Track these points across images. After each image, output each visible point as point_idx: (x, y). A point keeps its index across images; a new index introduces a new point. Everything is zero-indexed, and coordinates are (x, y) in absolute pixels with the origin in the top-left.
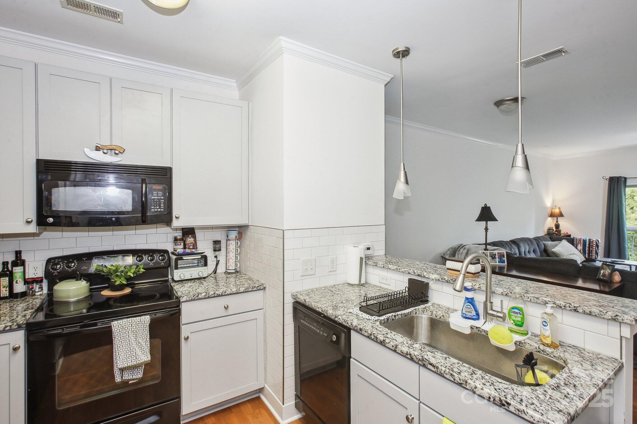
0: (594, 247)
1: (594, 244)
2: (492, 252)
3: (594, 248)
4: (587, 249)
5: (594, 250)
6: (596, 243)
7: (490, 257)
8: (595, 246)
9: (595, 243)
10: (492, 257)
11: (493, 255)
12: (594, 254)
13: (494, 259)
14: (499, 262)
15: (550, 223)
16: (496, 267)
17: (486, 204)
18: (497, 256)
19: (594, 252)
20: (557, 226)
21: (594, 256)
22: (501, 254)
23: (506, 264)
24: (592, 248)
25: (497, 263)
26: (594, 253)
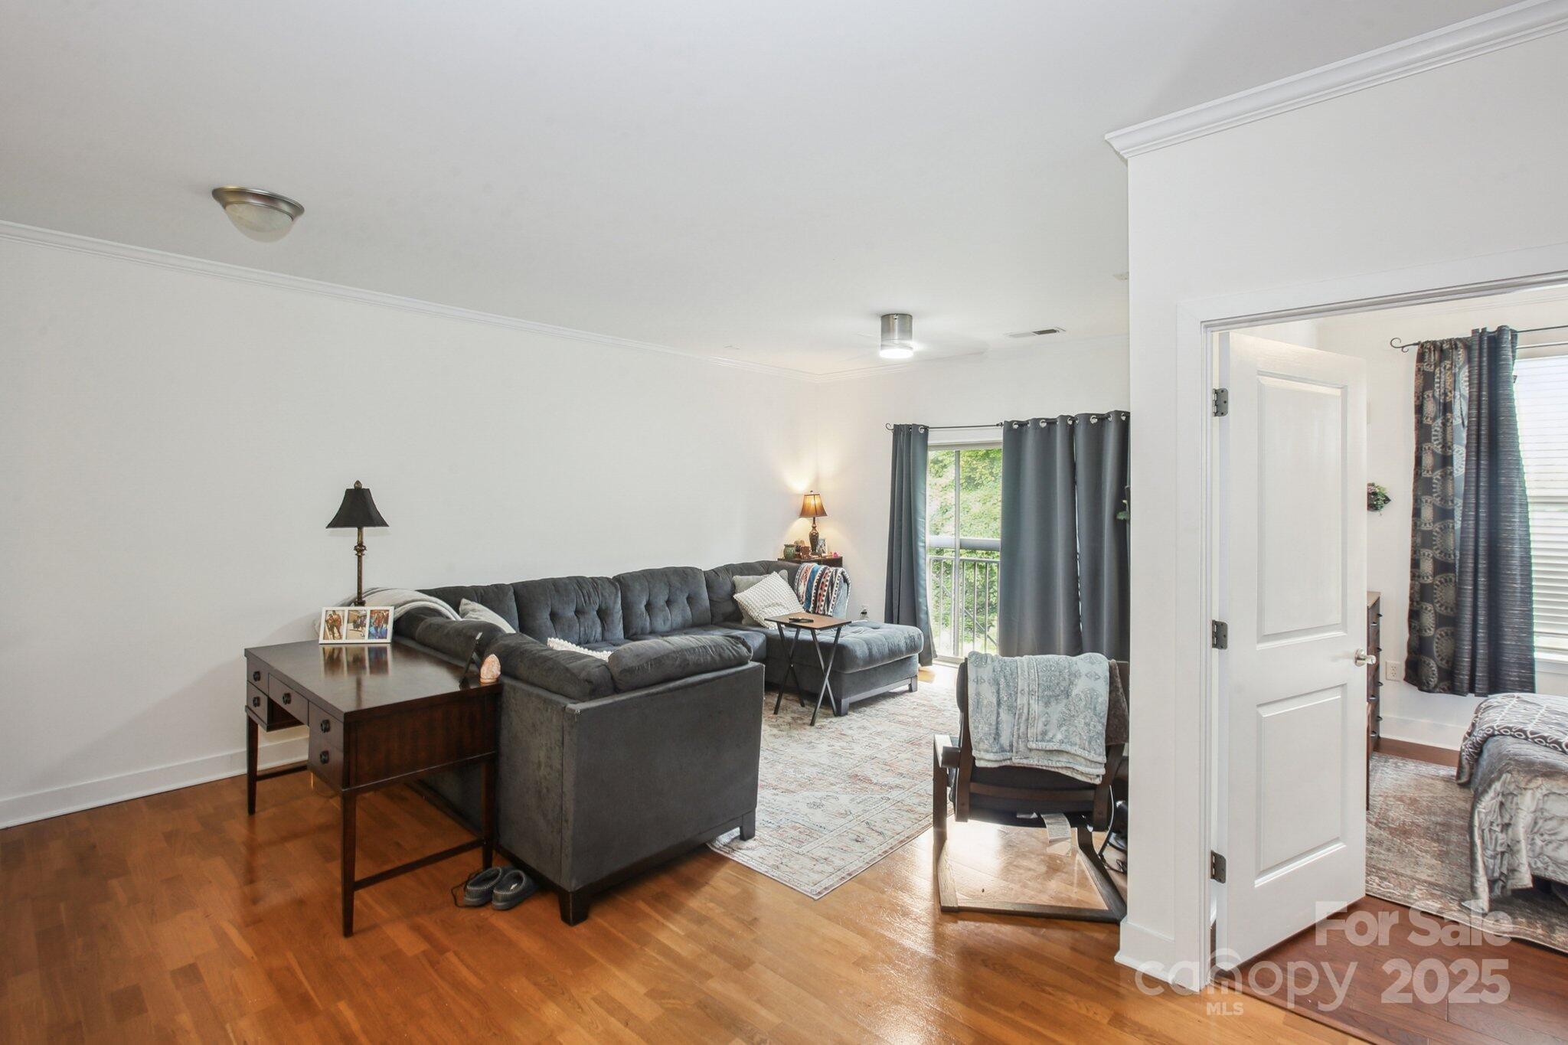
0: (826, 586)
1: (827, 581)
2: (357, 611)
3: (826, 588)
4: (814, 591)
5: (825, 594)
6: (832, 576)
7: (348, 622)
8: (827, 583)
9: (829, 579)
10: (355, 622)
11: (358, 617)
12: (823, 603)
13: (360, 629)
14: (370, 635)
15: (799, 531)
16: (363, 649)
17: (358, 482)
18: (367, 621)
19: (824, 598)
20: (814, 538)
21: (822, 608)
22: (381, 615)
23: (389, 639)
24: (821, 588)
25: (366, 640)
26: (823, 601)
